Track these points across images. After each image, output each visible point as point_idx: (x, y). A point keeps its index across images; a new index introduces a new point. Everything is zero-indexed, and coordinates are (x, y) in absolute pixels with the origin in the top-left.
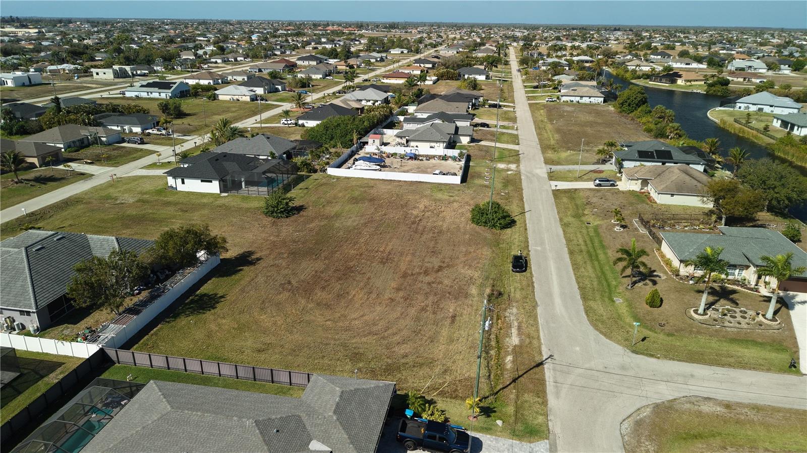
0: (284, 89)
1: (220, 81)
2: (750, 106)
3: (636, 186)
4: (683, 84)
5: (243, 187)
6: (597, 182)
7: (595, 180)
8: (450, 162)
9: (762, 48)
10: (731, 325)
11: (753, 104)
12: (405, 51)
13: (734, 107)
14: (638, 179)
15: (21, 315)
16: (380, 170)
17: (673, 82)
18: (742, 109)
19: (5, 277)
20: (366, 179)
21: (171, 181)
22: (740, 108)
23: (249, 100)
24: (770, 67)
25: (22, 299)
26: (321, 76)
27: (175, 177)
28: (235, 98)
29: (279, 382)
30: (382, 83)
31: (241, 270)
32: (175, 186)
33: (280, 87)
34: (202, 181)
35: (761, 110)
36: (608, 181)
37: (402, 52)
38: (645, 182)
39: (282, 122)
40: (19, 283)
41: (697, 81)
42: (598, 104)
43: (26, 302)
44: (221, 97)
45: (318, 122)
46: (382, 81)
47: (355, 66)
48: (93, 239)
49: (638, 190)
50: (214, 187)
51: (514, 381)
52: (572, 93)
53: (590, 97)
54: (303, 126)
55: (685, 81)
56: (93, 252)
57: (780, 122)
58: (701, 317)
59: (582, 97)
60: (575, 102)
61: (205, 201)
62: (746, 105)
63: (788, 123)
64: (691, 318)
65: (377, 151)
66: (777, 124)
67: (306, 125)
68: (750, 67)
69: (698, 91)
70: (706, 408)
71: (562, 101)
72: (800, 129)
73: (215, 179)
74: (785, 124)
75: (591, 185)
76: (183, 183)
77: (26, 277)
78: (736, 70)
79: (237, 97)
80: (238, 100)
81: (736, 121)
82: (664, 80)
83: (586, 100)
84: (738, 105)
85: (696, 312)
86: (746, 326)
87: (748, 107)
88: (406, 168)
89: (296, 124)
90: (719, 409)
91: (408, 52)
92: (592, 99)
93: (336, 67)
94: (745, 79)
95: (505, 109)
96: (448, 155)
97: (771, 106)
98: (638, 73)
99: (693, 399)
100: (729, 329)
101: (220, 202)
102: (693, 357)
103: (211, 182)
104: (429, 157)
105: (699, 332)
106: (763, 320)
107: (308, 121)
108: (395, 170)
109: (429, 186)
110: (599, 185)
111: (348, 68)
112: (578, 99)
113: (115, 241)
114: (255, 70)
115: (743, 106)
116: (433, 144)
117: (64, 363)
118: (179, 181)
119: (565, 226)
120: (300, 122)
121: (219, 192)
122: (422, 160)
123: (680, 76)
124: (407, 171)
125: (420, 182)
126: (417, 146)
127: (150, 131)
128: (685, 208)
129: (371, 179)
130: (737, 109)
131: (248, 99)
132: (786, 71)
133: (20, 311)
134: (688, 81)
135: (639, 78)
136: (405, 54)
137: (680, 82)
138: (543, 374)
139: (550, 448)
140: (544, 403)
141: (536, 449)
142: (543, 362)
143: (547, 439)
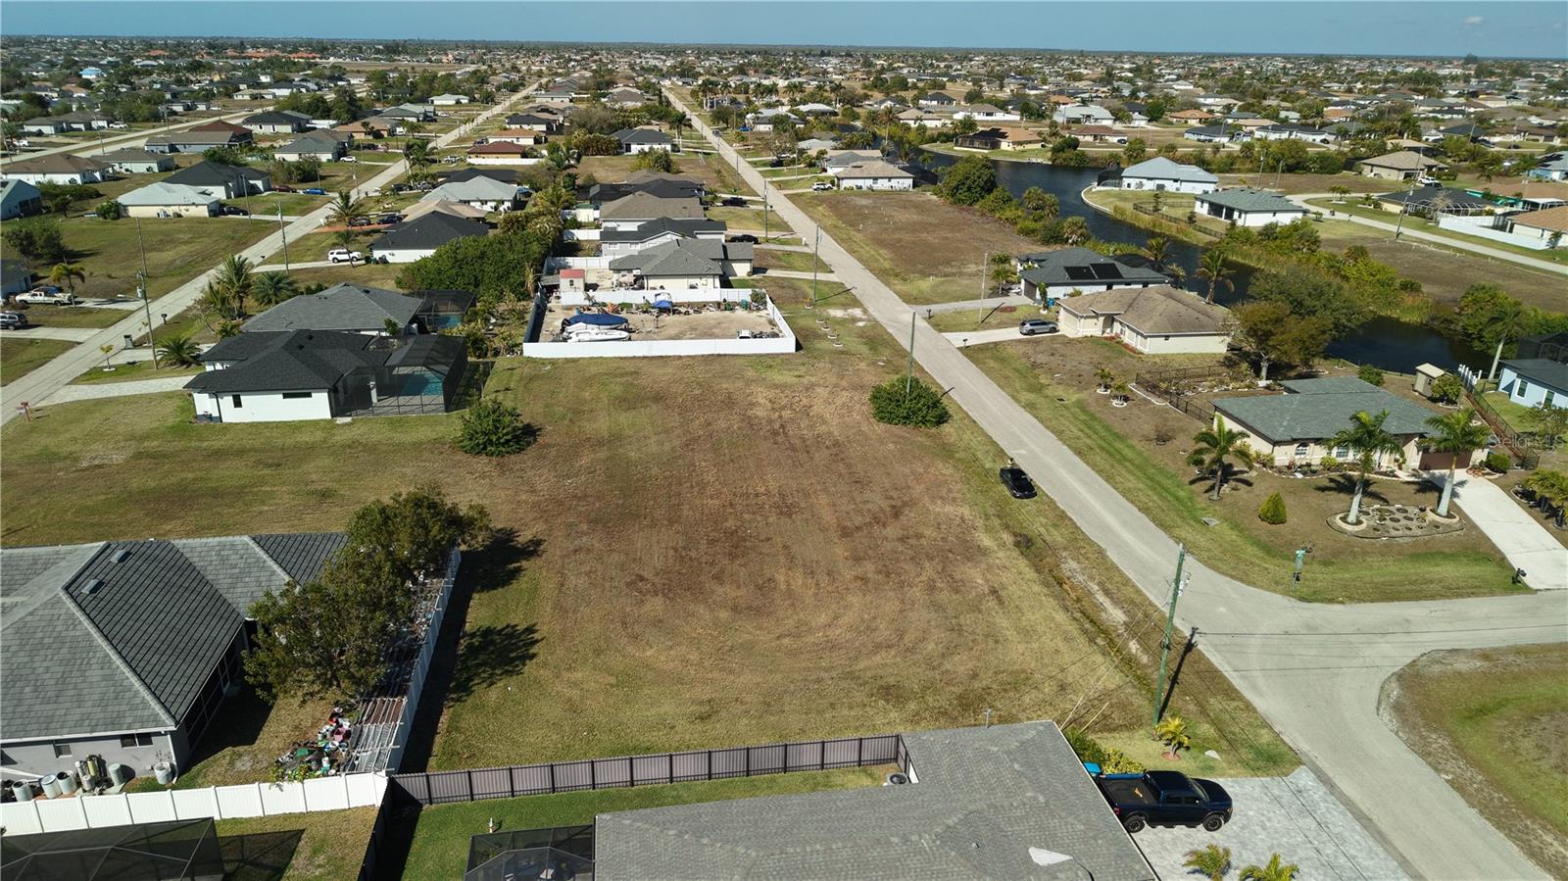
0: (268, 188)
1: (97, 175)
2: (1144, 181)
3: (1093, 328)
4: (1010, 149)
5: (375, 399)
6: (1028, 327)
7: (1023, 324)
8: (740, 312)
9: (1077, 84)
10: (1400, 533)
11: (1149, 179)
12: (465, 100)
13: (1120, 185)
14: (1097, 316)
15: (123, 745)
16: (630, 339)
17: (995, 146)
18: (1132, 188)
19: (46, 664)
20: (611, 358)
21: (204, 403)
22: (1129, 185)
23: (207, 214)
24: (1118, 116)
25: (123, 708)
26: (330, 156)
27: (216, 394)
28: (170, 211)
29: (799, 768)
30: (470, 164)
31: (519, 570)
32: (215, 414)
33: (259, 184)
34: (286, 396)
35: (1161, 187)
36: (1044, 323)
37: (458, 102)
38: (1110, 320)
39: (331, 257)
40: (95, 674)
41: (1030, 142)
42: (906, 190)
43: (139, 713)
44: (133, 212)
45: (429, 253)
46: (469, 160)
47: (385, 134)
48: (192, 549)
49: (1099, 334)
50: (317, 406)
51: (1174, 681)
52: (857, 172)
53: (890, 179)
54: (384, 261)
55: (1014, 143)
56: (209, 578)
57: (1206, 206)
58: (1357, 528)
59: (876, 179)
60: (865, 188)
61: (305, 438)
62: (1138, 180)
63: (1222, 207)
64: (1342, 531)
65: (587, 303)
66: (1202, 210)
67: (390, 259)
68: (1089, 116)
69: (1039, 161)
70: (1463, 665)
71: (842, 188)
72: (1243, 215)
73: (319, 389)
74: (1216, 209)
75: (1014, 333)
76: (238, 403)
77: (107, 655)
78: (1068, 122)
79: (176, 209)
80: (180, 216)
81: (1136, 207)
82: (977, 144)
83: (883, 185)
84: (1126, 181)
85: (1344, 519)
86: (1419, 532)
87: (1141, 185)
88: (673, 332)
89: (368, 260)
90: (1478, 664)
91: (470, 101)
92: (894, 182)
93: (352, 137)
94: (1095, 137)
95: (751, 207)
96: (730, 299)
97: (1176, 181)
98: (929, 133)
99: (1437, 656)
100: (1401, 540)
101: (340, 437)
102: (1387, 593)
103: (309, 395)
104: (699, 307)
105: (1365, 553)
106: (1437, 518)
107: (394, 252)
108: (649, 336)
109: (741, 361)
110: (1031, 332)
111: (371, 137)
112: (869, 182)
113: (251, 543)
114: (161, 148)
115: (1133, 182)
116: (693, 281)
117: (302, 831)
118: (227, 401)
119: (1030, 407)
120: (377, 254)
121: (327, 415)
122: (687, 313)
123: (1004, 136)
124: (677, 337)
125: (719, 355)
126: (662, 287)
127: (26, 297)
128: (1191, 357)
129: (621, 358)
130: (1124, 187)
131: (203, 212)
132: (1140, 122)
133: (123, 737)
134: (1020, 143)
135: (933, 140)
136: (465, 105)
137: (1005, 145)
138: (1209, 662)
139: (1319, 777)
140: (1249, 707)
141: (1301, 784)
142: (1190, 641)
143: (1301, 763)
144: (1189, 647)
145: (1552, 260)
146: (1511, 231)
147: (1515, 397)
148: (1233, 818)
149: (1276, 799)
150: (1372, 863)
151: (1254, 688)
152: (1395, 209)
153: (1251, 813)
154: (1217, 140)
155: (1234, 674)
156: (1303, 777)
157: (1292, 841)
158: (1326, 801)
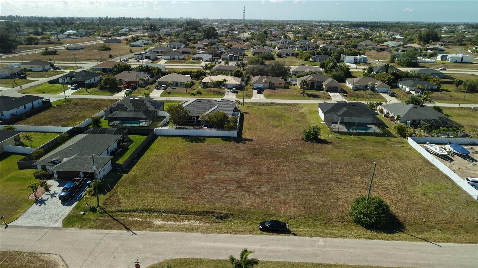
127: (412, 92)
138: (116, 229)
139: (56, 227)
140: (90, 228)
141: (58, 223)
142: (130, 230)
143: (63, 227)
144: (128, 229)
148: (61, 204)
149: (58, 215)
150: (28, 221)
151: (97, 233)
153: (59, 208)
155: (107, 232)
156: (59, 224)
157: (46, 211)
158: (49, 224)
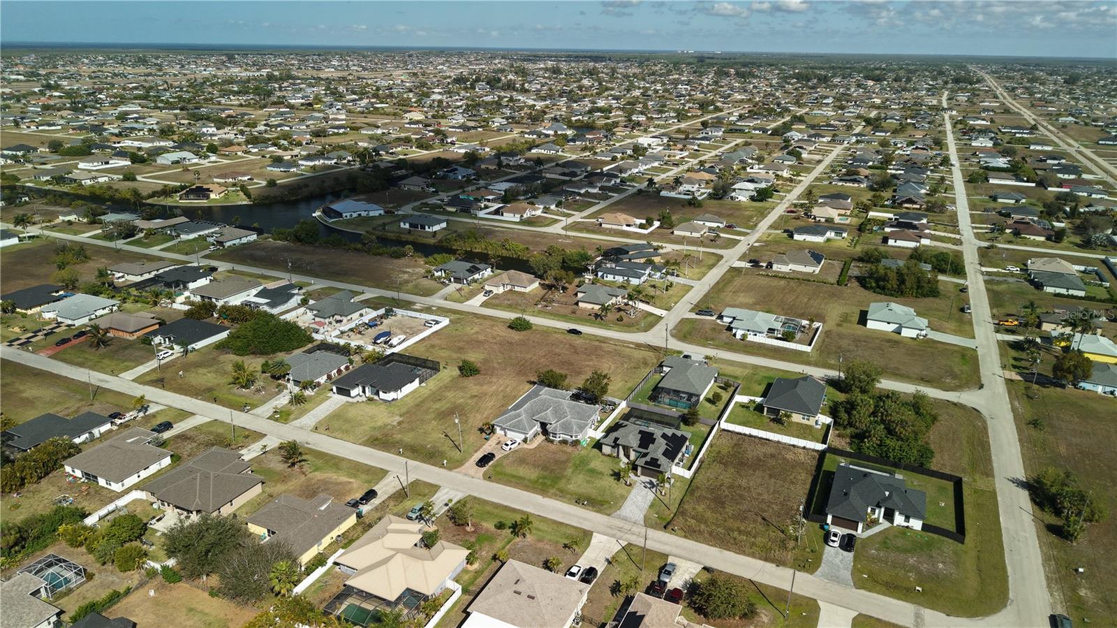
2: (352, 214)
14: (502, 285)
17: (208, 197)
22: (346, 217)
32: (397, 398)
34: (410, 383)
42: (256, 241)
49: (504, 290)
52: (229, 237)
54: (194, 349)
55: (218, 194)
57: (408, 224)
59: (240, 238)
60: (238, 244)
62: (349, 213)
63: (417, 225)
66: (405, 226)
67: (197, 348)
69: (244, 203)
71: (227, 247)
72: (431, 227)
74: (414, 225)
81: (374, 229)
82: (192, 197)
89: (187, 352)
92: (249, 238)
97: (365, 211)
103: (414, 380)
107: (197, 344)
112: (240, 241)
120: (190, 347)
126: (351, 318)
135: (150, 197)
137: (212, 196)
145: (525, 225)
146: (502, 215)
147: (605, 279)
152: (453, 210)
154: (292, 170)
